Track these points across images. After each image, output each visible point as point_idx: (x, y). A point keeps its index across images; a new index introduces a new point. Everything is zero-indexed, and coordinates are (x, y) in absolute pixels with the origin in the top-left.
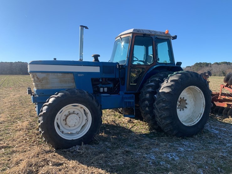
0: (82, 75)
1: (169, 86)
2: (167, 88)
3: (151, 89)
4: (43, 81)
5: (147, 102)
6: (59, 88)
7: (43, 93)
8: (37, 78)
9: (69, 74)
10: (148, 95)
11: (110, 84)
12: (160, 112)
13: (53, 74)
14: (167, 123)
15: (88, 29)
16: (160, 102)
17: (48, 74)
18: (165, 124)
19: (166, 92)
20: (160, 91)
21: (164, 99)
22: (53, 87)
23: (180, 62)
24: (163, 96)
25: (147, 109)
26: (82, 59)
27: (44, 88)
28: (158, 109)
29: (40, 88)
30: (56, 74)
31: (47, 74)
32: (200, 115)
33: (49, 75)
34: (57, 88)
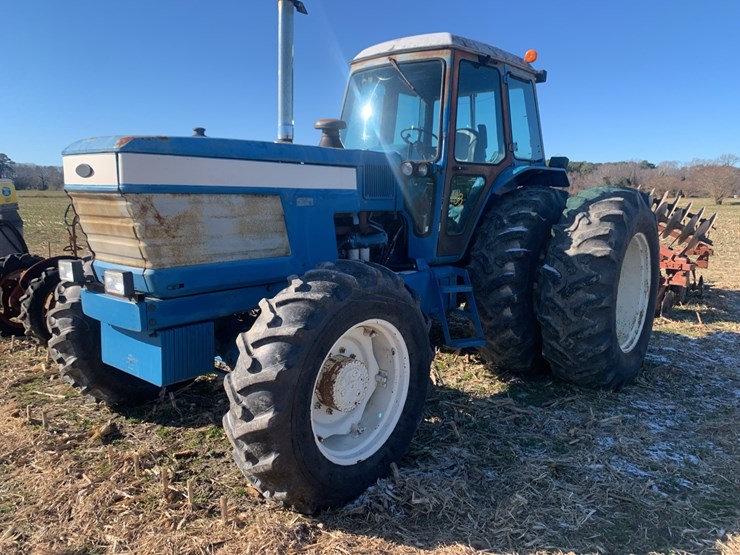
0: (309, 201)
1: (604, 235)
2: (595, 241)
3: (519, 245)
4: (180, 233)
5: (507, 290)
6: (235, 258)
7: (182, 286)
8: (158, 217)
9: (269, 198)
10: (510, 267)
11: (378, 232)
12: (574, 319)
13: (214, 198)
14: (597, 352)
15: (306, 13)
16: (578, 289)
17: (198, 197)
18: (590, 354)
19: (598, 255)
20: (571, 252)
21: (594, 279)
22: (215, 255)
23: (565, 158)
24: (586, 269)
25: (508, 312)
26: (290, 138)
27: (181, 259)
28: (567, 311)
29: (167, 262)
30: (224, 198)
31: (192, 197)
32: (638, 317)
33: (202, 203)
34: (229, 259)
